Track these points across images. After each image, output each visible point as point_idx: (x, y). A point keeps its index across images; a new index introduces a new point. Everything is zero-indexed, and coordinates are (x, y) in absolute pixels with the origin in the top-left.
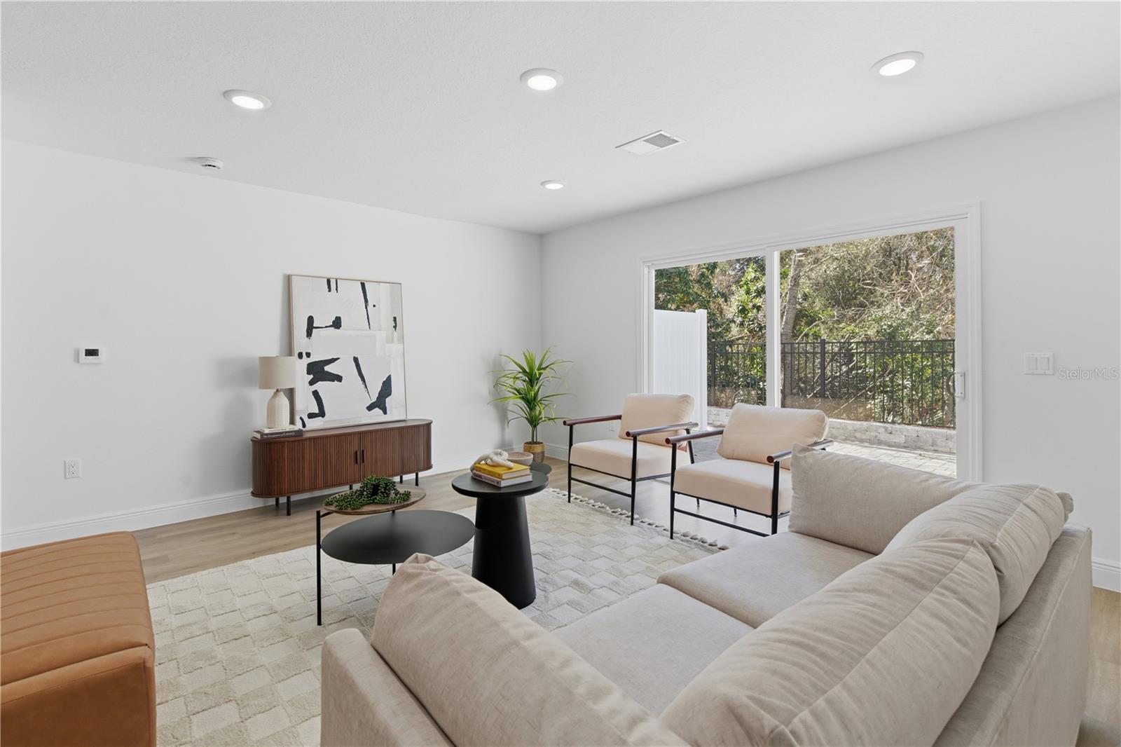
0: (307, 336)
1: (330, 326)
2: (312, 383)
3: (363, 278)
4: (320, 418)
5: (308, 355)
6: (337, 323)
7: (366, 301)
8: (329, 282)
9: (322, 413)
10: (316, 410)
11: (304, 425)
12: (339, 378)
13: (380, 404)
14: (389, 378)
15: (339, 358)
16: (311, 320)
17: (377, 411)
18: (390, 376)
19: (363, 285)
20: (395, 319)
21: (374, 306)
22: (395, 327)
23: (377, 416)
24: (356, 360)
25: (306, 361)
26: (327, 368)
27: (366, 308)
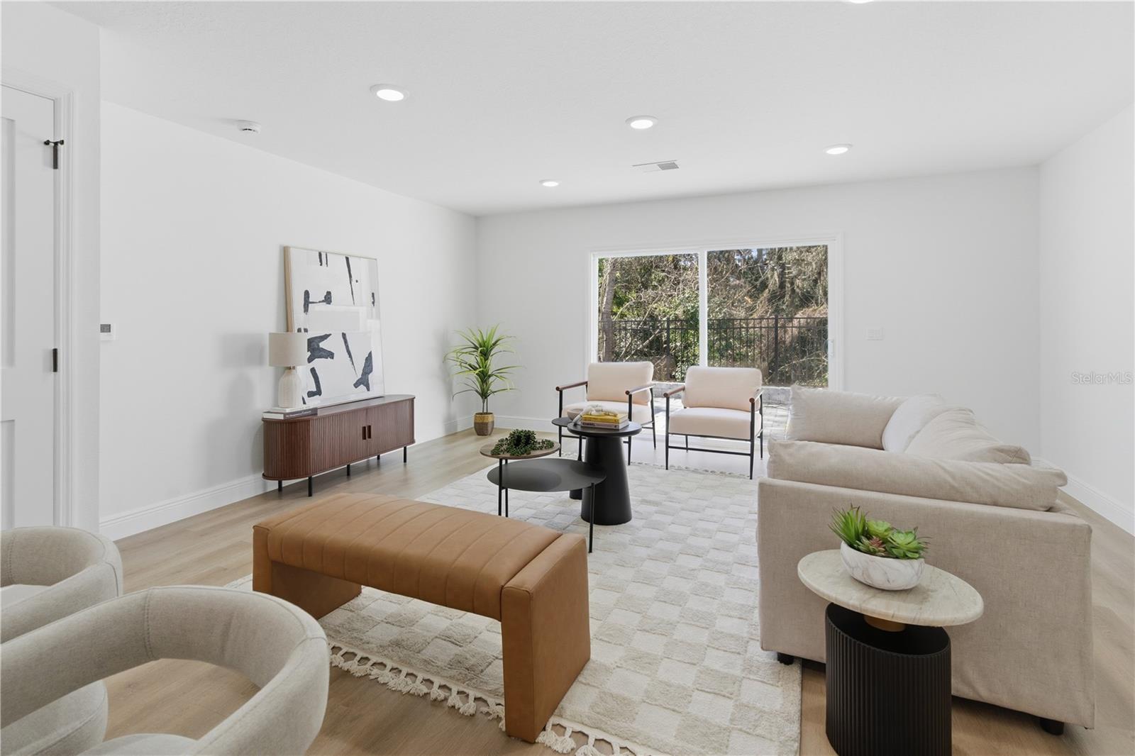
0: (305, 312)
1: (323, 301)
2: (310, 360)
3: (348, 253)
4: (318, 396)
5: (306, 331)
6: (328, 299)
7: (350, 276)
8: (320, 255)
9: (318, 392)
10: (314, 390)
11: (305, 405)
12: (331, 355)
13: (363, 381)
14: (370, 354)
15: (330, 335)
16: (307, 293)
17: (362, 387)
18: (371, 352)
19: (347, 259)
20: (373, 294)
21: (357, 281)
22: (373, 303)
23: (361, 393)
24: (344, 335)
25: (305, 337)
26: (322, 345)
27: (351, 283)
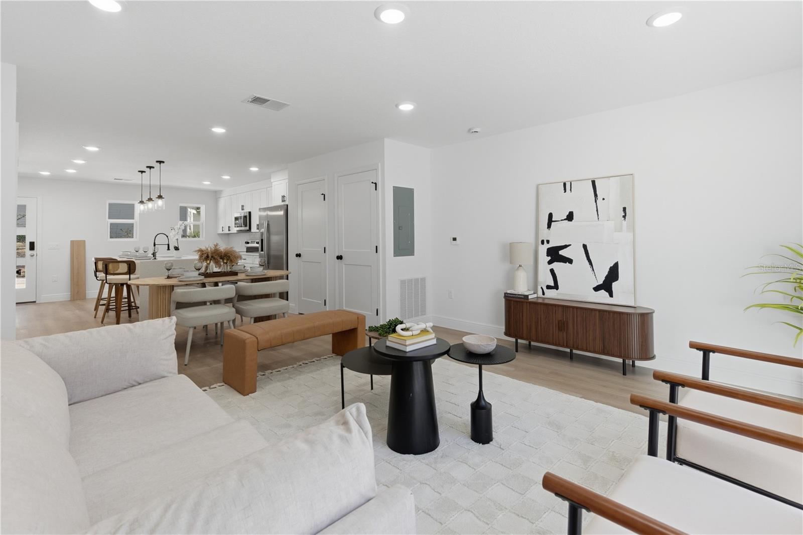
0: (548, 228)
1: (565, 219)
2: (550, 263)
3: (593, 177)
4: (555, 290)
5: (548, 242)
6: (570, 217)
7: (596, 195)
8: (565, 184)
9: (556, 287)
10: (552, 284)
11: (544, 294)
12: (570, 261)
13: (607, 286)
14: (616, 265)
15: (570, 245)
16: (550, 215)
17: (603, 293)
18: (618, 262)
19: (593, 182)
20: (624, 209)
21: (604, 199)
22: (624, 217)
23: (602, 297)
24: (585, 247)
25: (546, 246)
26: (561, 252)
27: (596, 201)
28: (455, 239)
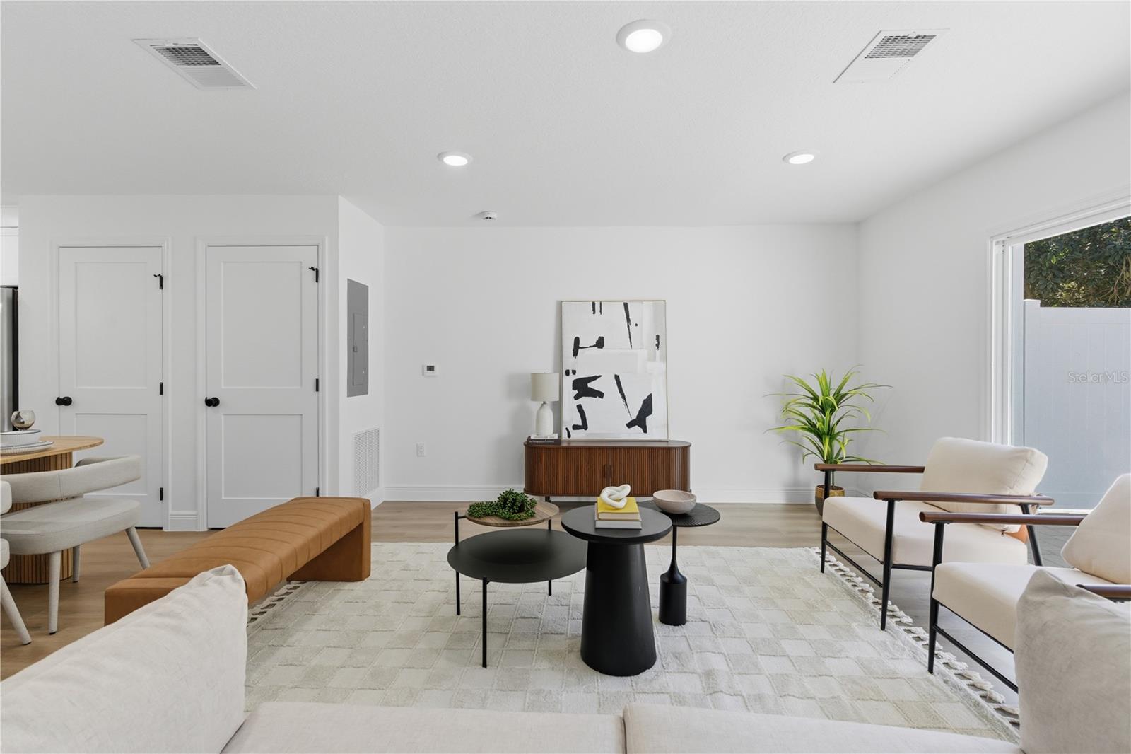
0: (574, 356)
1: (594, 346)
2: (576, 397)
3: (626, 298)
4: (584, 430)
5: (574, 372)
6: (600, 343)
7: (628, 320)
8: (594, 304)
9: (584, 426)
10: (580, 423)
11: (569, 436)
12: (600, 395)
13: (640, 422)
14: (650, 397)
15: (601, 376)
16: (577, 340)
17: (637, 428)
18: (651, 395)
19: (626, 305)
20: (658, 337)
21: (637, 325)
22: (658, 345)
23: (636, 432)
24: (617, 378)
25: (572, 378)
26: (590, 385)
27: (628, 327)
28: (431, 368)
